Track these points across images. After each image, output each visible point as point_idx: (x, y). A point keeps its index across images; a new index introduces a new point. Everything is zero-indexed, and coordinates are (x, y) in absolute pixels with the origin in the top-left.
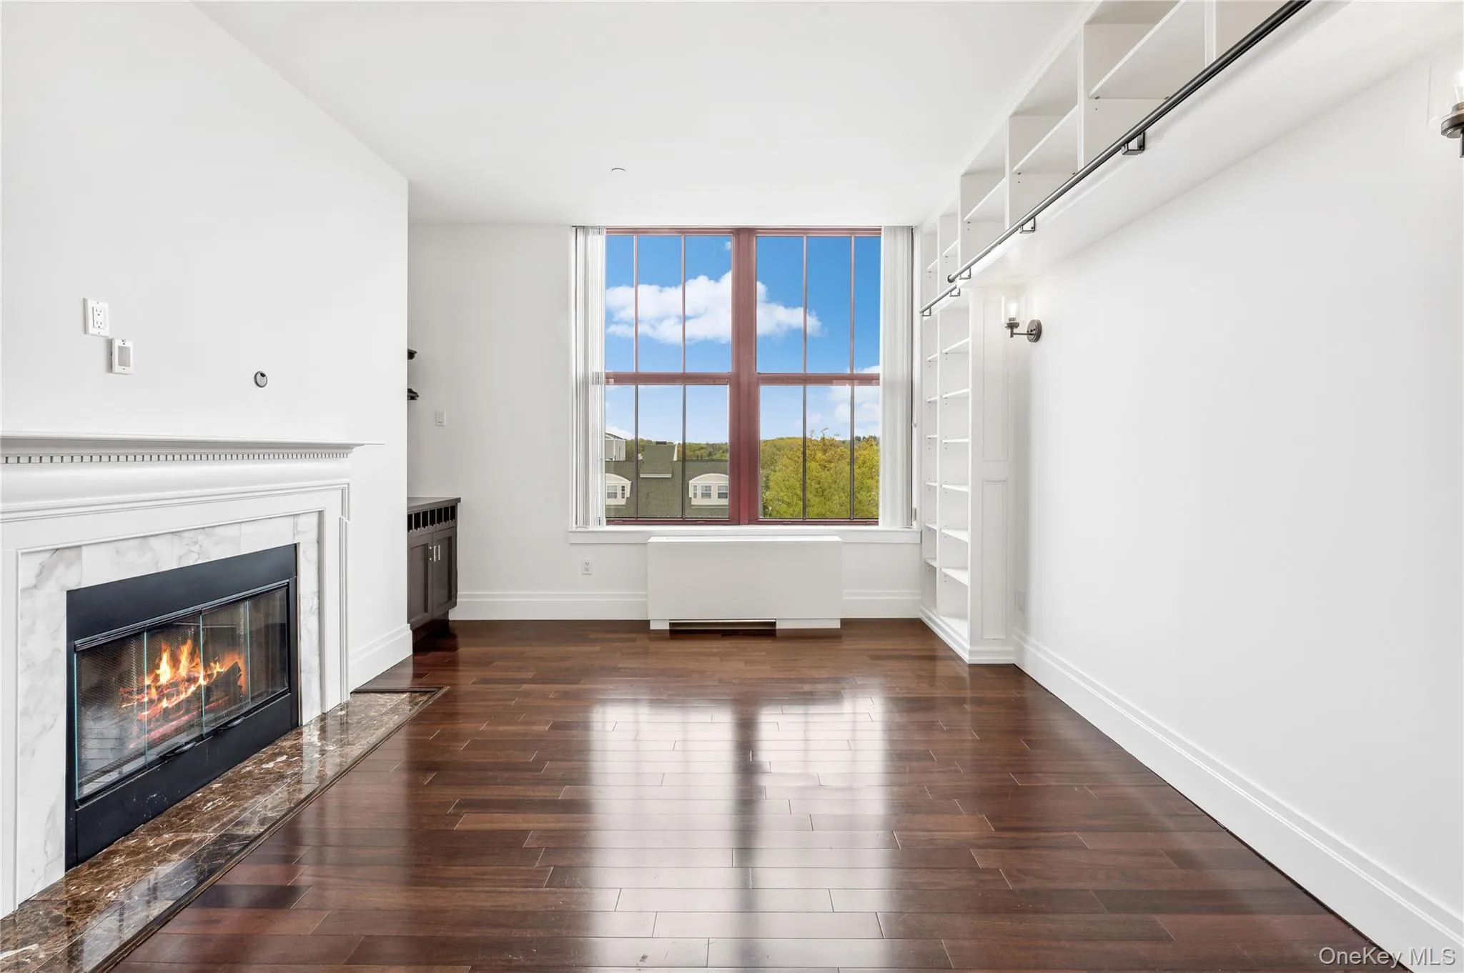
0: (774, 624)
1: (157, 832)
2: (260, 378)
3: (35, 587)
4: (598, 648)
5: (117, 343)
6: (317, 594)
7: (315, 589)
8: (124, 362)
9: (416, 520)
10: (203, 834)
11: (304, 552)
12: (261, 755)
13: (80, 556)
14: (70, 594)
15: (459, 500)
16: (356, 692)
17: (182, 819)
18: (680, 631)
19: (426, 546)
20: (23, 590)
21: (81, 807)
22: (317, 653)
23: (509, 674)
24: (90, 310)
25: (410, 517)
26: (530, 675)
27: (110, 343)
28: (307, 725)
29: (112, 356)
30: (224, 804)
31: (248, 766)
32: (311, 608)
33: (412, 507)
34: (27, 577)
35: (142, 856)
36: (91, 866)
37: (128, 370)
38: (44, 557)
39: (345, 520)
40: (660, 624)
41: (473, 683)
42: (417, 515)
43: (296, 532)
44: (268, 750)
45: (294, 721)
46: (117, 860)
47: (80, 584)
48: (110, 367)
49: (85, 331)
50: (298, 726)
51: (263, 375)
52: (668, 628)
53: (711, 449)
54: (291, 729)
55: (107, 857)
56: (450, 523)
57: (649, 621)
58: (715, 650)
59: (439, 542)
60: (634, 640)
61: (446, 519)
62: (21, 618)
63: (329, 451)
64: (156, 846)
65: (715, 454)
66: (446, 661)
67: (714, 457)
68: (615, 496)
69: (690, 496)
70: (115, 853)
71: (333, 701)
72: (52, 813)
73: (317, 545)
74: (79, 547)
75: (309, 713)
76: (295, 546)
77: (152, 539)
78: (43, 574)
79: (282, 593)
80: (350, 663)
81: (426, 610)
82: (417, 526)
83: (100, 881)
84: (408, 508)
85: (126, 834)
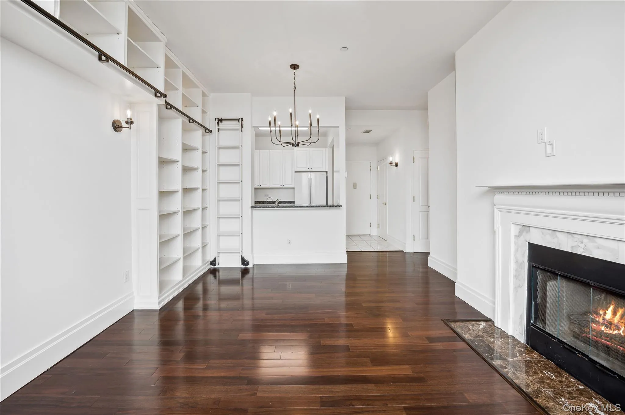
13: (530, 230)
14: (529, 243)
21: (532, 327)
34: (516, 232)
38: (519, 227)
74: (530, 227)
85: (560, 366)
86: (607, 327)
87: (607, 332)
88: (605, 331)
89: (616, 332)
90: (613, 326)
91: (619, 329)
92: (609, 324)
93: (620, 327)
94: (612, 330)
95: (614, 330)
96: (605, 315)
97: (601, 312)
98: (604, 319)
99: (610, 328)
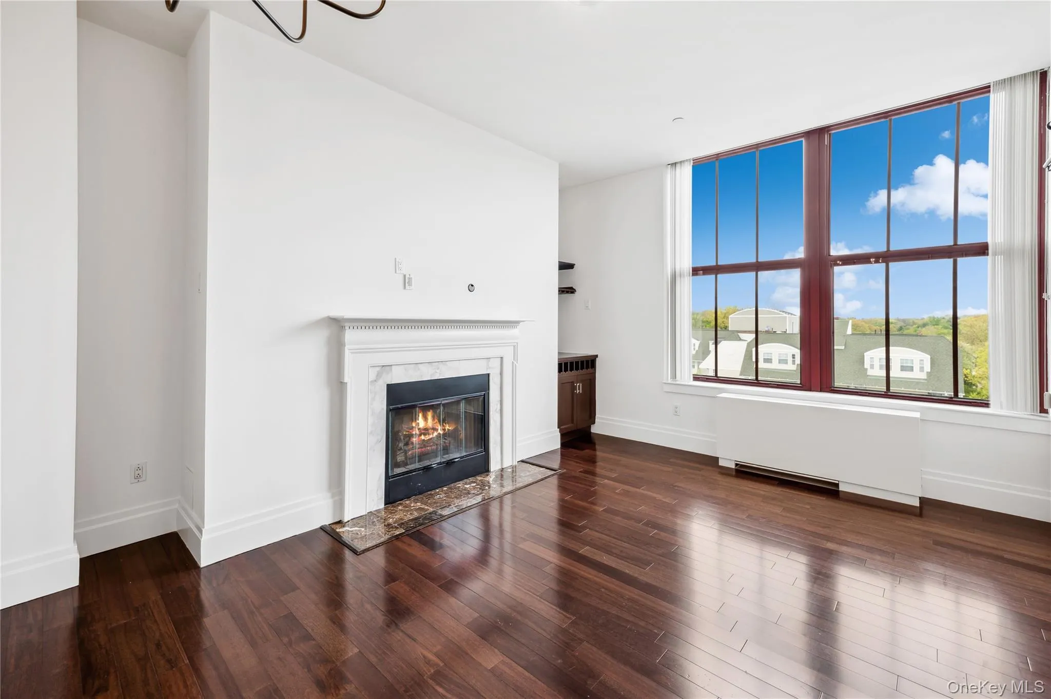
0: (837, 485)
1: (416, 501)
2: (471, 287)
3: (375, 381)
4: (670, 469)
5: (407, 276)
6: (500, 402)
7: (499, 399)
8: (410, 284)
9: (565, 366)
10: (429, 508)
11: (493, 379)
12: (467, 481)
13: (391, 370)
14: (388, 385)
15: (597, 356)
16: (523, 461)
17: (427, 499)
18: (744, 472)
19: (573, 383)
20: (372, 382)
21: (391, 480)
22: (500, 434)
23: (603, 471)
24: (397, 263)
25: (560, 365)
26: (614, 475)
27: (405, 276)
28: (493, 472)
29: (407, 282)
30: (442, 498)
31: (460, 484)
32: (496, 409)
33: (561, 359)
34: (372, 376)
35: (407, 509)
36: (393, 506)
37: (411, 288)
38: (378, 369)
39: (515, 363)
40: (727, 462)
41: (580, 472)
42: (566, 364)
43: (488, 368)
44: (471, 479)
45: (487, 468)
46: (400, 508)
47: (391, 381)
48: (405, 288)
49: (396, 272)
50: (488, 471)
51: (472, 286)
52: (733, 467)
53: (902, 324)
54: (485, 472)
55: (398, 506)
56: (590, 370)
57: (718, 458)
58: (762, 493)
59: (582, 381)
60: (700, 470)
61: (587, 368)
62: (371, 393)
63: (492, 324)
64: (413, 506)
65: (908, 329)
66: (575, 455)
67: (906, 332)
68: (785, 362)
69: (865, 367)
70: (400, 504)
71: (507, 463)
72: (380, 478)
73: (499, 376)
74: (391, 365)
75: (494, 466)
76: (488, 375)
77: (419, 365)
78: (379, 375)
79: (481, 398)
80: (518, 445)
81: (572, 422)
82: (566, 370)
83: (391, 513)
84: (559, 359)
85: (408, 498)
86: (425, 434)
87: (428, 438)
88: (426, 439)
89: (435, 434)
90: (430, 431)
91: (437, 430)
92: (425, 431)
93: (437, 428)
94: (430, 434)
95: (433, 433)
96: (418, 426)
97: (414, 425)
98: (419, 429)
99: (429, 434)
